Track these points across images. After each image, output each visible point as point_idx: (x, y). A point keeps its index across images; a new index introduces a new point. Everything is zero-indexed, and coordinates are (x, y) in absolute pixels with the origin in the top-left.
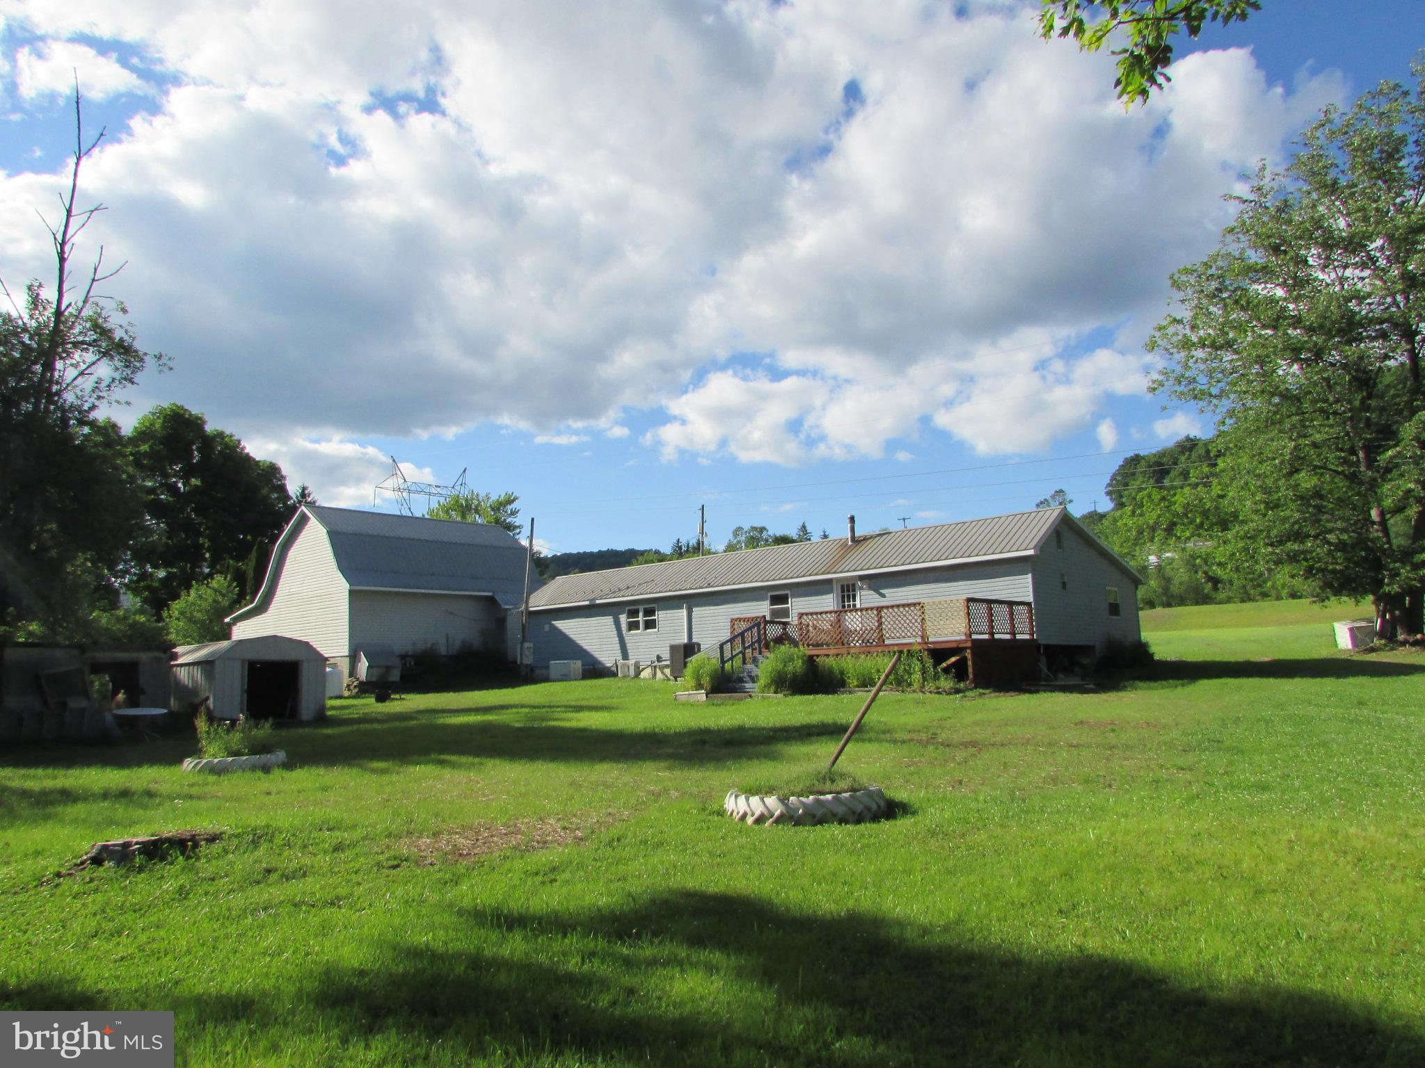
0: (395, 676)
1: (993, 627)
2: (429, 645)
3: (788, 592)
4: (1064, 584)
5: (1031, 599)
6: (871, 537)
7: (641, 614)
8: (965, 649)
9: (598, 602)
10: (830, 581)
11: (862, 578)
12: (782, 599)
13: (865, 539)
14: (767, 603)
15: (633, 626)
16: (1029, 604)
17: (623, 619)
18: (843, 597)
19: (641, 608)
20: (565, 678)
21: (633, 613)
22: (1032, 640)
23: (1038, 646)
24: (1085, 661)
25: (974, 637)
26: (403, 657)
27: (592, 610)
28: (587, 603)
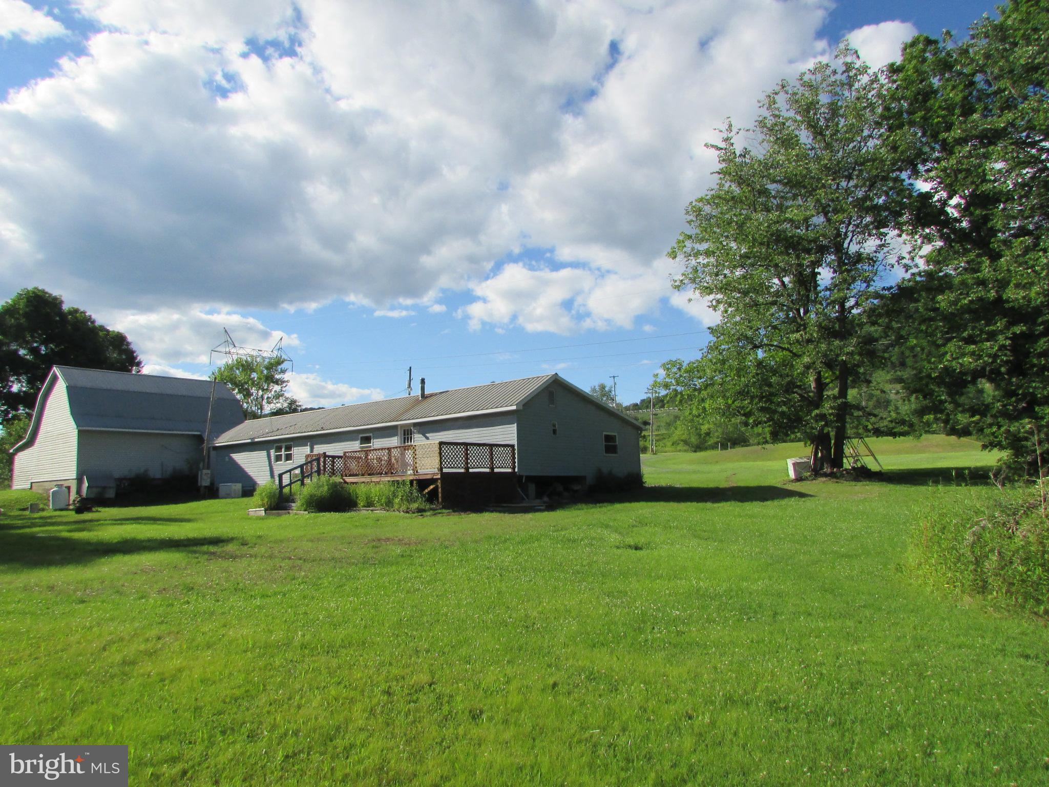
0: (111, 494)
1: (467, 463)
2: (142, 470)
3: (371, 435)
4: (554, 432)
5: (514, 442)
6: (436, 394)
7: (283, 450)
8: (437, 479)
9: (256, 440)
10: (396, 427)
11: (415, 425)
12: (367, 440)
13: (431, 395)
14: (358, 442)
15: (278, 458)
16: (513, 446)
17: (272, 452)
18: (405, 438)
19: (284, 445)
20: (228, 496)
21: (279, 449)
22: (514, 473)
23: (520, 477)
24: (577, 487)
25: (445, 470)
26: (120, 480)
27: (252, 446)
28: (249, 441)
